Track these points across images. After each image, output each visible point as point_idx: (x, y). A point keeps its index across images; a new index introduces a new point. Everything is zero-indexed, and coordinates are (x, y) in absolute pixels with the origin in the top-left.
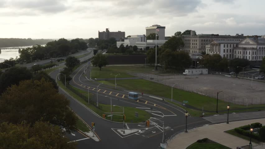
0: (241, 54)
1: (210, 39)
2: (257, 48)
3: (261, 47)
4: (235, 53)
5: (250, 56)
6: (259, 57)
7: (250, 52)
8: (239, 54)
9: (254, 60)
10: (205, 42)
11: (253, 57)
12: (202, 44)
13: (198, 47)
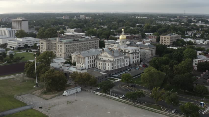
0: (101, 65)
1: (72, 44)
2: (113, 61)
3: (116, 59)
4: (97, 63)
5: (109, 67)
6: (115, 67)
7: (108, 64)
8: (100, 65)
9: (112, 70)
10: (68, 47)
11: (111, 68)
12: (66, 49)
13: (63, 52)
